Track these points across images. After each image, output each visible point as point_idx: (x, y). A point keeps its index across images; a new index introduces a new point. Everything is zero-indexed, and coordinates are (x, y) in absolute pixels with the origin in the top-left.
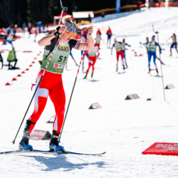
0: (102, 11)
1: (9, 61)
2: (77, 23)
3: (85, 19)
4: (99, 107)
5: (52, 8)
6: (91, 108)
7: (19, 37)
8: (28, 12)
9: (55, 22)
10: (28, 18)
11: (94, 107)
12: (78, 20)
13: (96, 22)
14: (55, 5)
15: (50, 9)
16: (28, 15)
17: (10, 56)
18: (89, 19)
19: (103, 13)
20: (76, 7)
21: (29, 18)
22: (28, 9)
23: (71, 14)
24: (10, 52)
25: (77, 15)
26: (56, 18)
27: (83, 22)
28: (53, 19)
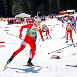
1: (43, 29)
2: (68, 14)
3: (71, 13)
5: (59, 8)
7: (46, 20)
8: (50, 10)
9: (60, 14)
12: (69, 13)
13: (76, 14)
14: (60, 7)
15: (58, 9)
16: (50, 11)
17: (43, 27)
18: (73, 13)
20: (68, 8)
21: (50, 13)
22: (49, 9)
23: (66, 11)
24: (43, 25)
25: (68, 11)
26: (60, 12)
27: (71, 14)
28: (59, 13)
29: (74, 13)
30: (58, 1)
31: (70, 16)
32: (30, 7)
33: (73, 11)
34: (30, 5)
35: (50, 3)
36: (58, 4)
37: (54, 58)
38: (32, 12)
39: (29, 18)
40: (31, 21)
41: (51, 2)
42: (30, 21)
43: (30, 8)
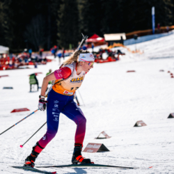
0: (135, 33)
2: (109, 46)
3: (117, 42)
4: (143, 124)
6: (136, 125)
7: (50, 61)
8: (59, 34)
10: (58, 41)
11: (140, 125)
12: (110, 43)
13: (129, 44)
14: (85, 28)
16: (58, 38)
19: (136, 35)
22: (58, 32)
23: (103, 37)
25: (108, 37)
26: (88, 40)
27: (115, 44)
29: (125, 43)
30: (80, 12)
31: (113, 50)
32: (7, 27)
33: (122, 37)
34: (6, 22)
35: (61, 16)
36: (81, 18)
37: (92, 149)
38: (11, 39)
39: (5, 56)
40: (11, 63)
41: (62, 14)
42: (7, 63)
43: (6, 29)
